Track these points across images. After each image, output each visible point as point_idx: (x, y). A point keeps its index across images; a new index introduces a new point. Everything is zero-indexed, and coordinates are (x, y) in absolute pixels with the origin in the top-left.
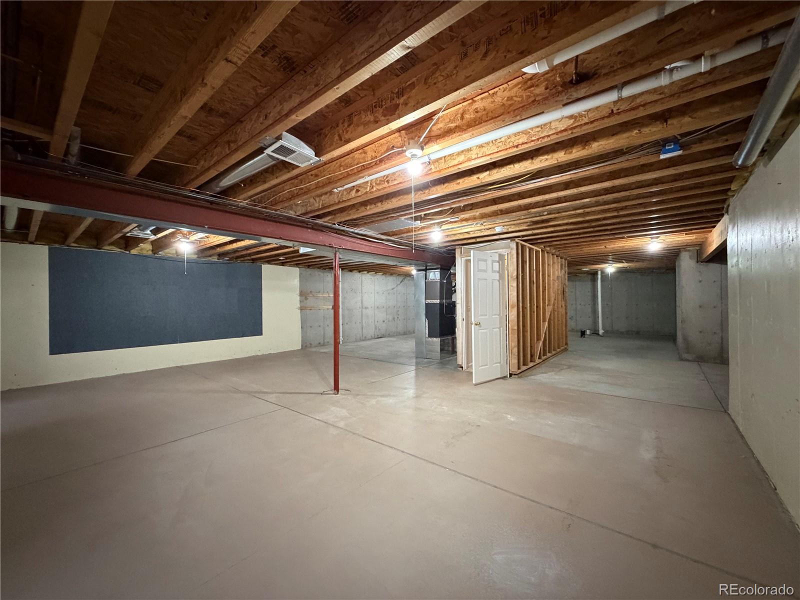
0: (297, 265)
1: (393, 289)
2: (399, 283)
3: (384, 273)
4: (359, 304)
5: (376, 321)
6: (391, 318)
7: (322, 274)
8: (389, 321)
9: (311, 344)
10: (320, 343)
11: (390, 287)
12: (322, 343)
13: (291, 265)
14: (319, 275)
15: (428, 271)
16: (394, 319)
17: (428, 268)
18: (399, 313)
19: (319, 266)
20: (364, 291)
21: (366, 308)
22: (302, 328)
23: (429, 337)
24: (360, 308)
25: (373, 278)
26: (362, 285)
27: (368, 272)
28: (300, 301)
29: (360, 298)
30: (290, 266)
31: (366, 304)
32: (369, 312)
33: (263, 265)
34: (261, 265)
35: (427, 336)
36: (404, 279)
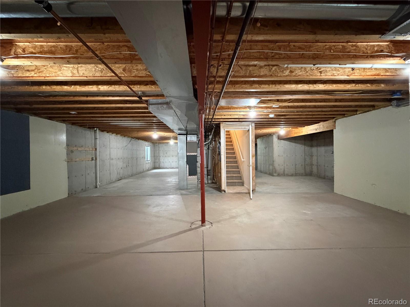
0: (64, 121)
1: (126, 146)
2: (129, 142)
3: (121, 135)
4: (108, 157)
5: (118, 168)
6: (125, 166)
7: (84, 131)
8: (124, 168)
9: (75, 191)
10: (82, 189)
11: (125, 145)
12: (84, 189)
13: (59, 120)
14: (82, 132)
15: (188, 135)
16: (127, 166)
17: (188, 133)
18: (129, 162)
19: (80, 124)
20: (111, 147)
21: (112, 159)
22: (68, 177)
23: (189, 176)
24: (109, 159)
25: (116, 138)
26: (110, 142)
27: (112, 133)
28: (67, 154)
29: (108, 152)
30: (57, 121)
31: (112, 157)
32: (114, 162)
33: (30, 116)
34: (29, 117)
35: (188, 175)
36: (131, 140)
